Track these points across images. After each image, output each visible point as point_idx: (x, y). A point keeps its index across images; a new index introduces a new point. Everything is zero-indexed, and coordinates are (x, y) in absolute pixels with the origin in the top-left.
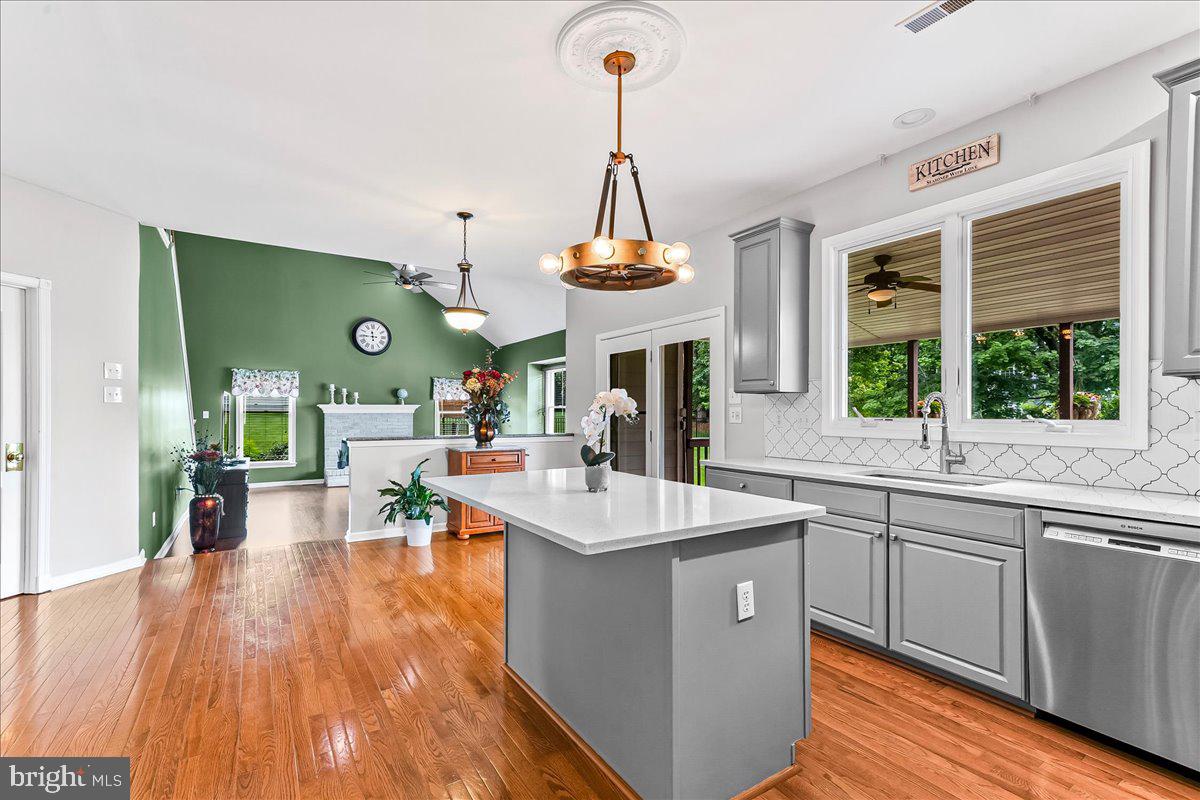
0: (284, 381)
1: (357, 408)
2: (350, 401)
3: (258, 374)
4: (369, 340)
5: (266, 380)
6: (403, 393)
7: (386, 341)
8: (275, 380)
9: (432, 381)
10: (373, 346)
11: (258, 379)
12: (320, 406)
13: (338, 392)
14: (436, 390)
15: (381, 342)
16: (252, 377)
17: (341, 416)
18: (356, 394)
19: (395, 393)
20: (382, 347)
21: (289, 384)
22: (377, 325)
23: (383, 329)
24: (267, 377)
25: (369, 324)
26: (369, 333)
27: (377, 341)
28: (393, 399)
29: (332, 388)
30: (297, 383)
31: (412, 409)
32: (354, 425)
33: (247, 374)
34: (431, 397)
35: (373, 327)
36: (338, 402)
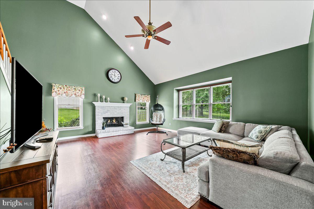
0: (78, 91)
1: (109, 104)
2: (106, 100)
3: (65, 87)
4: (113, 77)
5: (69, 90)
6: (126, 99)
7: (120, 78)
8: (73, 90)
9: (135, 95)
10: (115, 79)
11: (65, 89)
12: (94, 103)
13: (101, 97)
14: (137, 98)
15: (118, 78)
16: (62, 88)
17: (102, 107)
18: (109, 98)
19: (123, 99)
20: (118, 80)
21: (80, 92)
22: (117, 71)
23: (119, 73)
24: (70, 89)
25: (114, 70)
26: (113, 74)
27: (116, 78)
28: (122, 101)
29: (99, 95)
30: (83, 92)
31: (129, 105)
32: (108, 111)
33: (60, 87)
34: (135, 101)
35: (115, 72)
36: (101, 101)
